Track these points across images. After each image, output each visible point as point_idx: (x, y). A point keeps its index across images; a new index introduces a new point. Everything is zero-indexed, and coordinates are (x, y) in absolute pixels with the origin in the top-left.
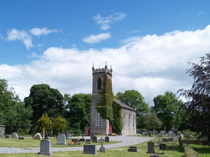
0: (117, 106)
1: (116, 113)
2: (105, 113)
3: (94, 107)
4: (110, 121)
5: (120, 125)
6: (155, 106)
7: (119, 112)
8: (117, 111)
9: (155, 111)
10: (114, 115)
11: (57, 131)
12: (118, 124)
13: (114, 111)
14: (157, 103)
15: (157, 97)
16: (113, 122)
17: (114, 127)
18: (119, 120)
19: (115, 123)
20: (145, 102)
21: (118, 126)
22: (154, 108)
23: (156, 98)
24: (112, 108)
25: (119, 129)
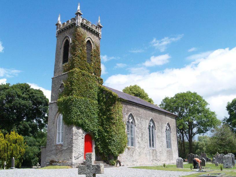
0: (106, 96)
1: (104, 114)
2: (70, 113)
3: (55, 103)
4: (85, 130)
5: (114, 140)
6: (230, 117)
7: (109, 110)
8: (106, 109)
9: (230, 124)
10: (100, 117)
11: (3, 158)
12: (109, 139)
13: (100, 110)
14: (233, 111)
15: (232, 102)
16: (99, 135)
17: (101, 145)
18: (111, 129)
19: (102, 136)
20: (210, 109)
21: (107, 143)
22: (229, 120)
23: (231, 104)
24: (97, 102)
25: (110, 150)
